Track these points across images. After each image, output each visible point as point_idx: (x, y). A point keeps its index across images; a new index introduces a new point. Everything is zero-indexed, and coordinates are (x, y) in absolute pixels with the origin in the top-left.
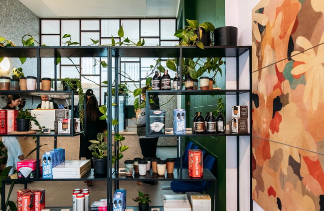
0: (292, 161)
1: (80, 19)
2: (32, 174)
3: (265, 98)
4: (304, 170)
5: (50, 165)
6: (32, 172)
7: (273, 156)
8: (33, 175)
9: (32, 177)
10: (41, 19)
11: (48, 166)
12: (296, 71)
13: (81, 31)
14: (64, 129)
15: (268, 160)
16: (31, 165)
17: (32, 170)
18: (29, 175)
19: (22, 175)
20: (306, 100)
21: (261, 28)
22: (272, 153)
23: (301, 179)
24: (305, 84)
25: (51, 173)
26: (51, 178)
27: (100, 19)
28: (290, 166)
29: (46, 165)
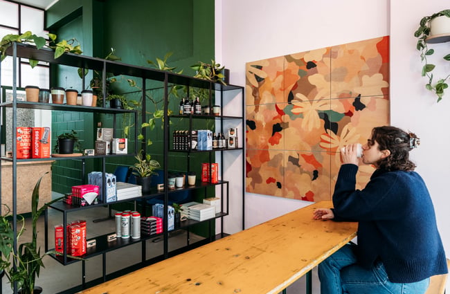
0: (291, 158)
2: (96, 199)
3: (264, 124)
4: (302, 161)
5: (114, 187)
6: (97, 197)
7: (273, 159)
8: (98, 200)
9: (96, 203)
11: (112, 188)
12: (295, 111)
14: (121, 149)
15: (266, 163)
16: (96, 189)
17: (97, 194)
18: (94, 201)
19: (86, 202)
20: (303, 126)
21: (259, 79)
22: (271, 157)
23: (299, 166)
24: (303, 118)
25: (115, 195)
26: (115, 200)
28: (290, 162)
29: (110, 188)
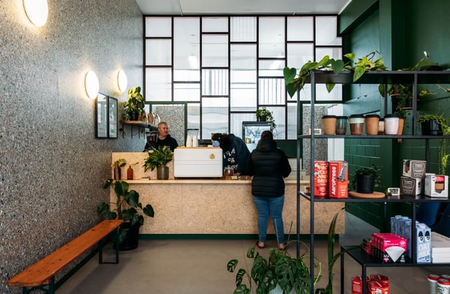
1: (201, 16)
2: (403, 256)
5: (428, 244)
6: (403, 254)
8: (405, 257)
9: (403, 261)
10: (145, 16)
11: (425, 245)
13: (201, 33)
14: (439, 191)
16: (403, 243)
17: (403, 250)
18: (400, 258)
19: (390, 258)
25: (429, 254)
26: (429, 262)
27: (229, 16)
29: (422, 243)
